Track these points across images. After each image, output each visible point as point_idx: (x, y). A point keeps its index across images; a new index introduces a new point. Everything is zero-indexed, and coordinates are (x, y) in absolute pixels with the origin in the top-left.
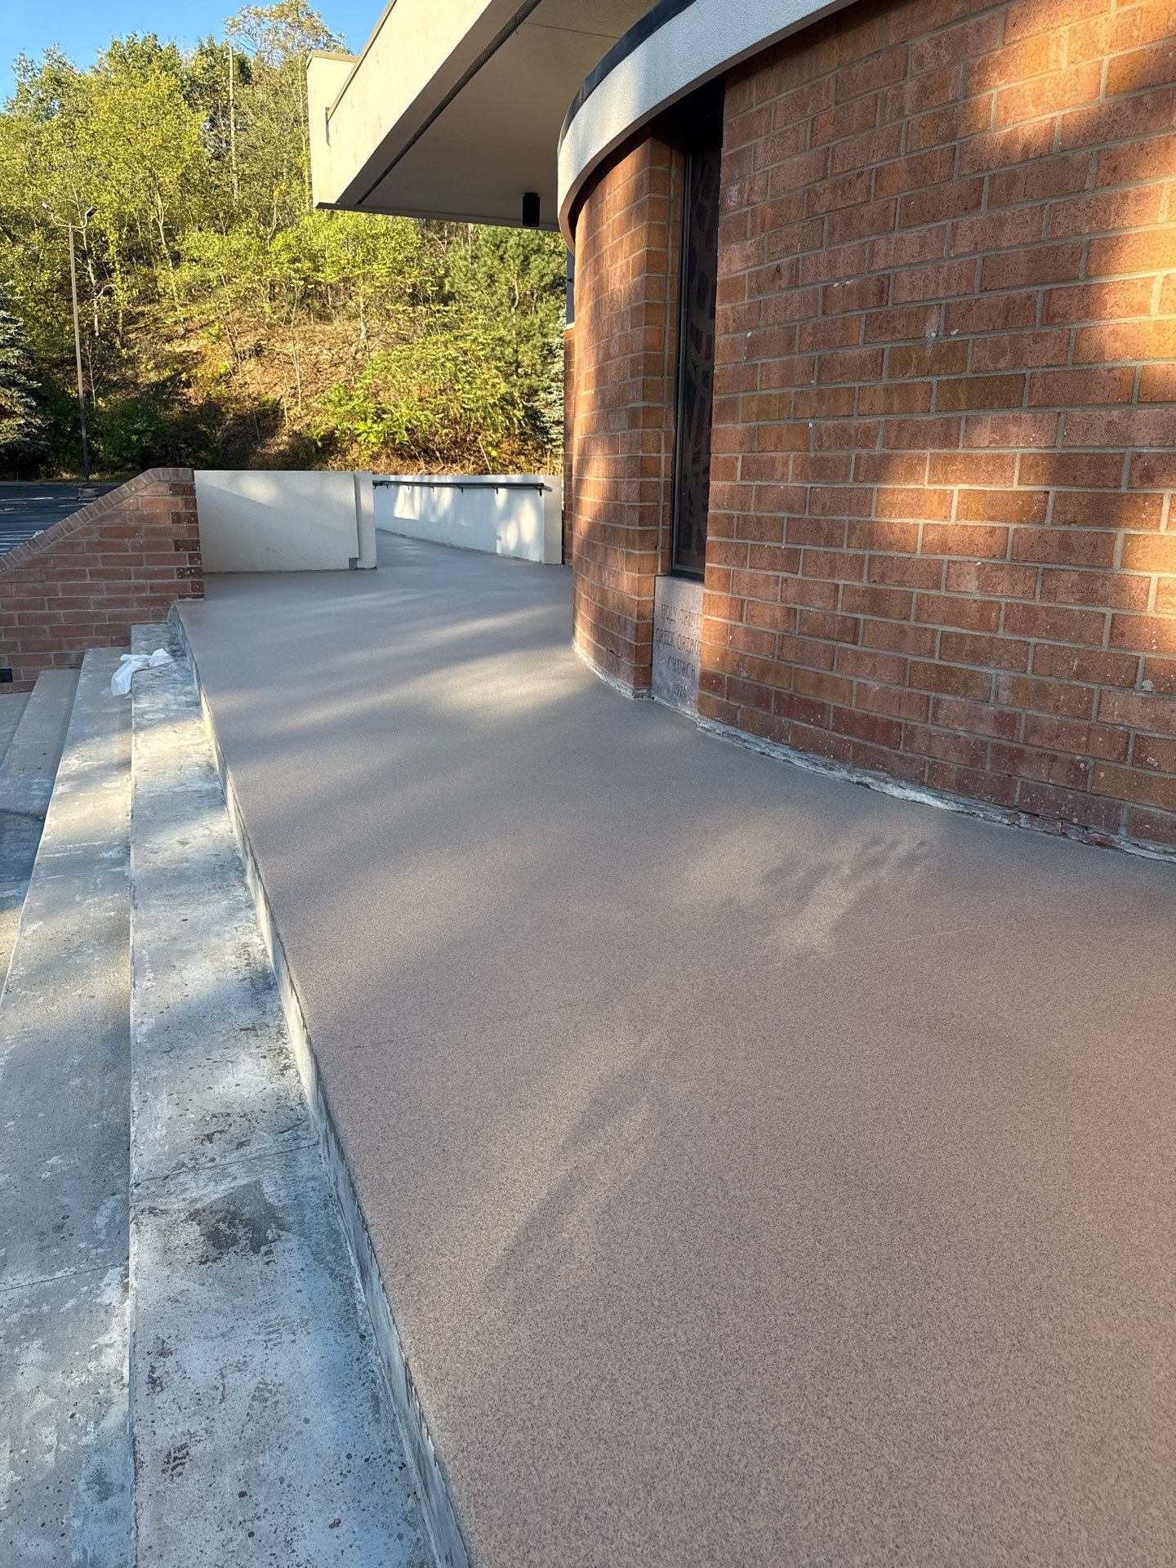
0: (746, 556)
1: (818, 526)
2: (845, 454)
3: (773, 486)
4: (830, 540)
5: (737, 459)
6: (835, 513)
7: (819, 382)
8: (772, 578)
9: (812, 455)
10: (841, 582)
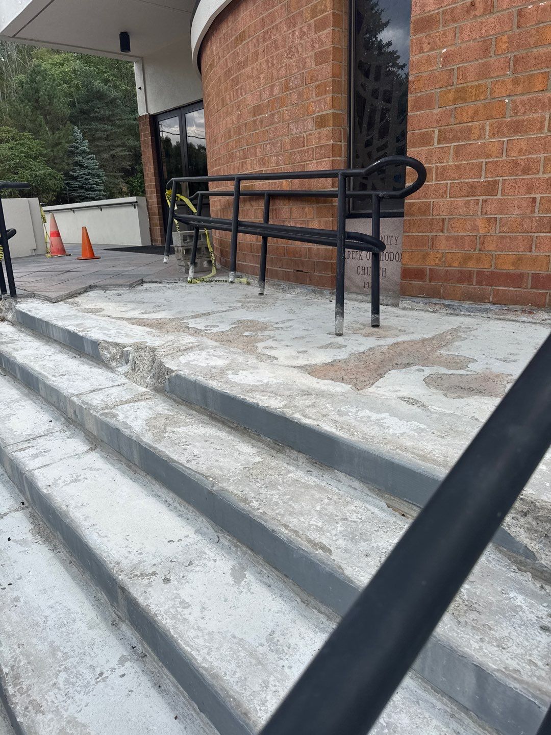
0: (446, 191)
1: (515, 164)
2: (539, 115)
3: (471, 144)
4: (526, 171)
5: (434, 132)
6: (530, 153)
7: (514, 71)
8: (472, 202)
9: (508, 120)
10: (538, 196)
